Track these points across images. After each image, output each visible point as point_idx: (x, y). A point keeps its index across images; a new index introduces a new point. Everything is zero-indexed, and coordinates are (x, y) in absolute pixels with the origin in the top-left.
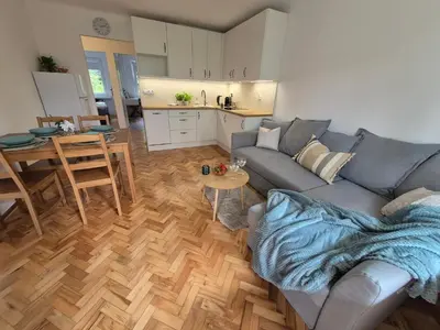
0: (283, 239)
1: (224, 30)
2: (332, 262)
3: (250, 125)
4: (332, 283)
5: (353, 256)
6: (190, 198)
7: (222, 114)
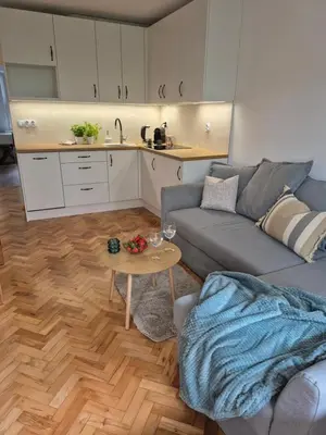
0: (216, 343)
1: (147, 23)
2: (276, 369)
3: (190, 173)
4: (274, 399)
5: (304, 358)
6: (91, 295)
7: (148, 157)
